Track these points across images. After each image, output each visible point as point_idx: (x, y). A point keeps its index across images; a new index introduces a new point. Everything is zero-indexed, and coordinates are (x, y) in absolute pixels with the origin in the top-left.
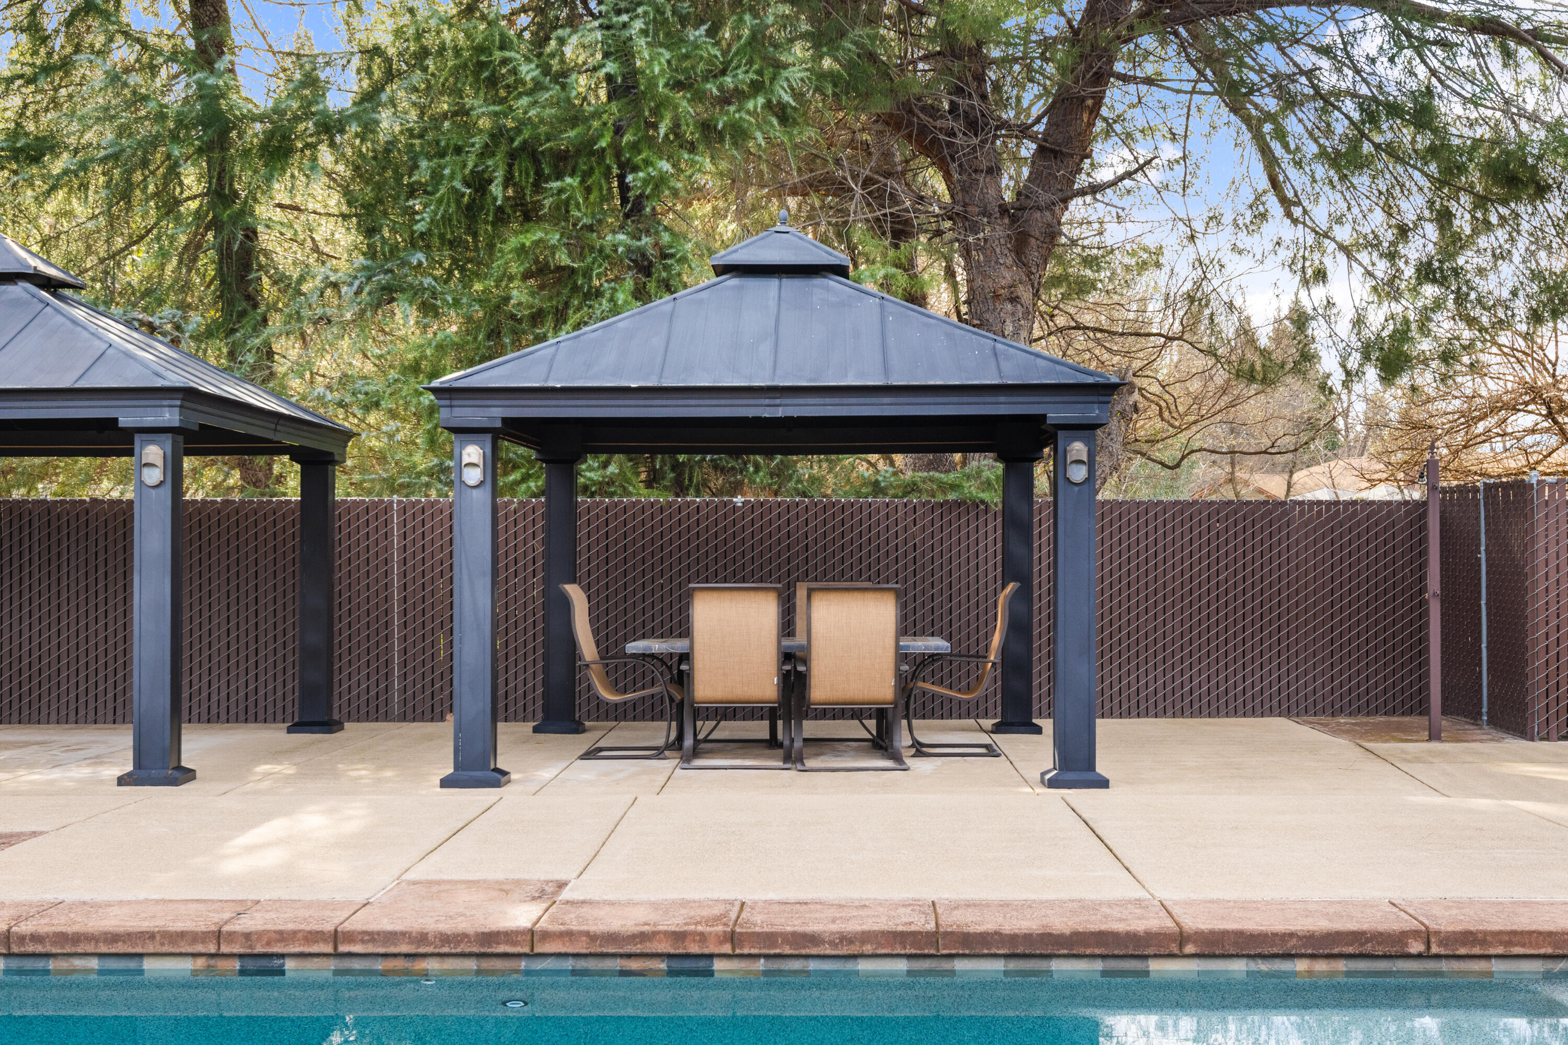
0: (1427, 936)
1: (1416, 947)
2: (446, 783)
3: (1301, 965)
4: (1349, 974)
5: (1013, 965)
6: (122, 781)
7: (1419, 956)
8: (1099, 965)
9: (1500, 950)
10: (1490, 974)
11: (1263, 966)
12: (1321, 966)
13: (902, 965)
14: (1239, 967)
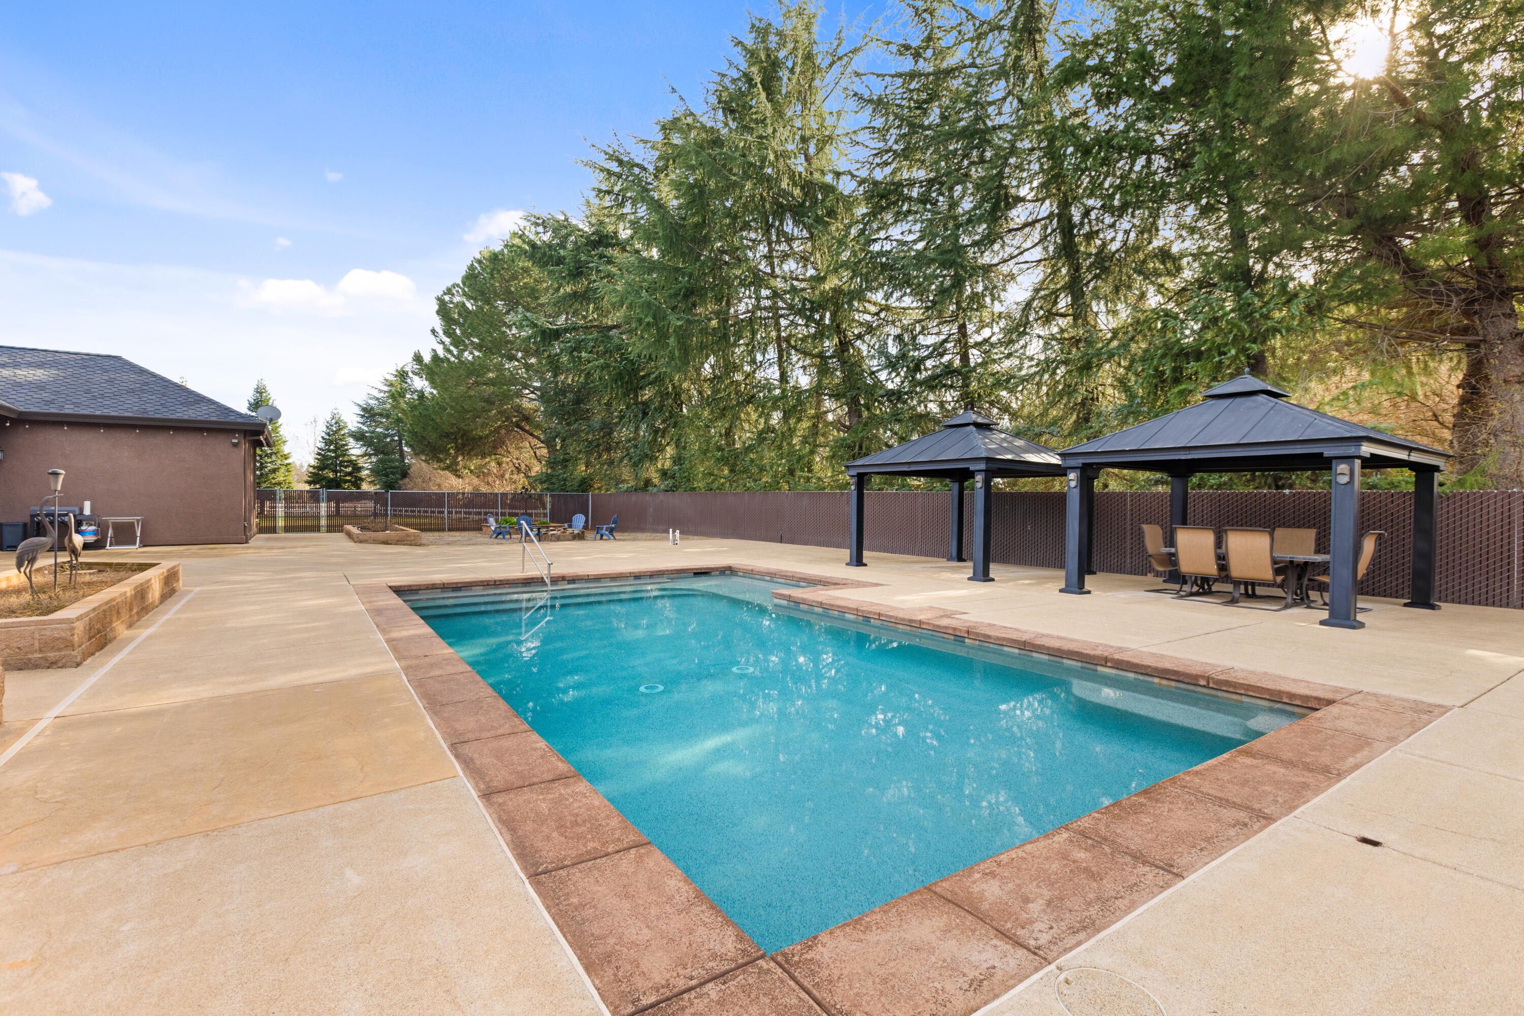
0: (1208, 679)
1: (1203, 682)
2: (1061, 591)
3: (1156, 680)
4: (1176, 688)
5: (1051, 658)
6: (969, 579)
7: (1204, 686)
8: (1080, 664)
9: (1242, 692)
10: (1242, 702)
11: (1141, 677)
12: (1164, 682)
13: (1017, 651)
14: (1131, 675)
